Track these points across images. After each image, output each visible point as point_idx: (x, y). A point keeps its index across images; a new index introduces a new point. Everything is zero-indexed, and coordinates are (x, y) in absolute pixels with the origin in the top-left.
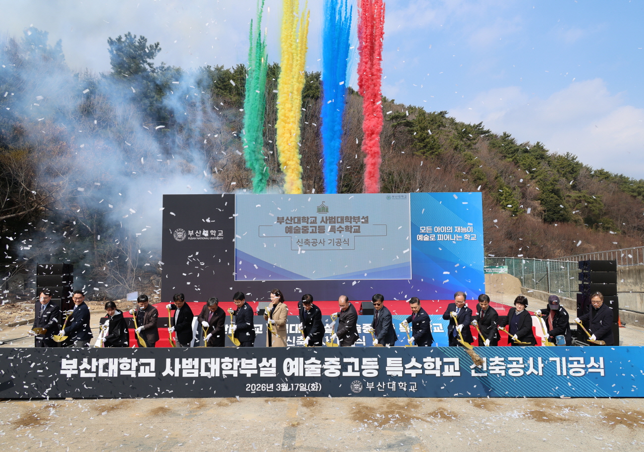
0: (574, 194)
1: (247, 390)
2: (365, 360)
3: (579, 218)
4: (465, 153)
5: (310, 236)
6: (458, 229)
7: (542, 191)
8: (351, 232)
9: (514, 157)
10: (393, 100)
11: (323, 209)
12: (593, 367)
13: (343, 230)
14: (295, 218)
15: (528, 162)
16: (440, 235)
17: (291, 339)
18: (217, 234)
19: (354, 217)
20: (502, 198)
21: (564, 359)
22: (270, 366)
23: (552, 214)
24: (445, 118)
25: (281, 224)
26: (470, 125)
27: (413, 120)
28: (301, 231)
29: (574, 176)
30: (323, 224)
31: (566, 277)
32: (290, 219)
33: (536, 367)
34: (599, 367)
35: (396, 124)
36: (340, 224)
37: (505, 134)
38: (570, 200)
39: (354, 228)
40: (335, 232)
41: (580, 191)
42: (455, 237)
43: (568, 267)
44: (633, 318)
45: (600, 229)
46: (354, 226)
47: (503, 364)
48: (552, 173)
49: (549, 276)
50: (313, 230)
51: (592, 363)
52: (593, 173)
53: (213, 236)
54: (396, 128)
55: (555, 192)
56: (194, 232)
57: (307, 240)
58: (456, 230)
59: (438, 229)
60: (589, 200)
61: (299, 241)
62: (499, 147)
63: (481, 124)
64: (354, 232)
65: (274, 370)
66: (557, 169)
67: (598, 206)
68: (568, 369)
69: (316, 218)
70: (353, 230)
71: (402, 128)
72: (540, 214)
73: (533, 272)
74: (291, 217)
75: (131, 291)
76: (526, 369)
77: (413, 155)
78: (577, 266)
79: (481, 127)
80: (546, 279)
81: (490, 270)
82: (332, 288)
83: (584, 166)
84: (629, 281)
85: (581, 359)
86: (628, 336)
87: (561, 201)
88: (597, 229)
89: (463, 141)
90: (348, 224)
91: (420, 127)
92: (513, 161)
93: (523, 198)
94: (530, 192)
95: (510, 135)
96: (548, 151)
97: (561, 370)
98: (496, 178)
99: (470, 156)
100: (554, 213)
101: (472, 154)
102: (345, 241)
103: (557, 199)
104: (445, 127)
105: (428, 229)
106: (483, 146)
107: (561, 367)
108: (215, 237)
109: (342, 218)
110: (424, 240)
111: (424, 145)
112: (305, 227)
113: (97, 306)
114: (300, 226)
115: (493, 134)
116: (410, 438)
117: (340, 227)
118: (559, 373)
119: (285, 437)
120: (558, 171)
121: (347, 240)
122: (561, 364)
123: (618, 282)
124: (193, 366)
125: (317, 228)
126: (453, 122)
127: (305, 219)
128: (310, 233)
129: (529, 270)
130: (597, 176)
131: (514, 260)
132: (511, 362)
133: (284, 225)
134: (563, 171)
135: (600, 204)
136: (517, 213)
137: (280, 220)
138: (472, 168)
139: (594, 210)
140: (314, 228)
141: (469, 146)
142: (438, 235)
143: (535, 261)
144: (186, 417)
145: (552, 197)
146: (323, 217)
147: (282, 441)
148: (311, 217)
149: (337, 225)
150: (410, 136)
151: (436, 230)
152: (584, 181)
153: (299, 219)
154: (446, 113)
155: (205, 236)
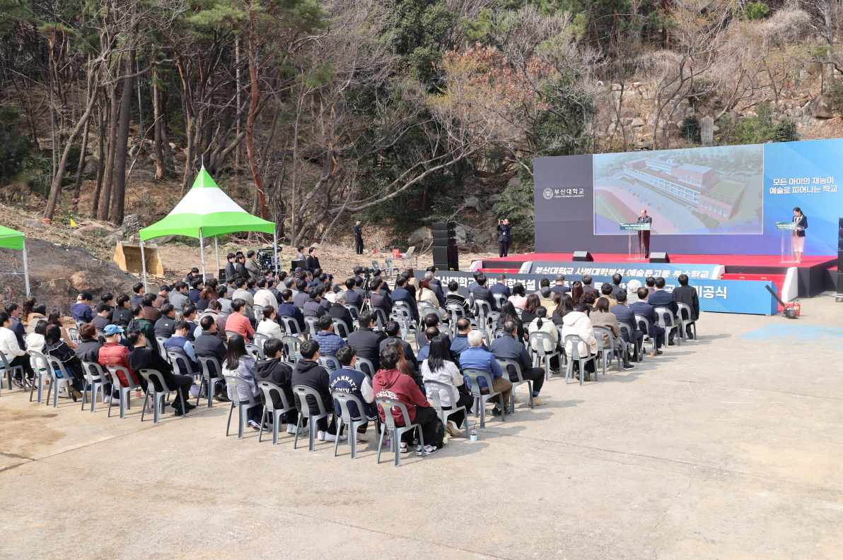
6: (817, 180)
12: (719, 293)
18: (578, 192)
34: (722, 293)
42: (812, 189)
51: (719, 290)
53: (575, 194)
56: (560, 191)
58: (814, 181)
59: (794, 181)
85: (712, 288)
105: (783, 182)
110: (778, 193)
142: (794, 188)
151: (791, 183)
155: (568, 194)
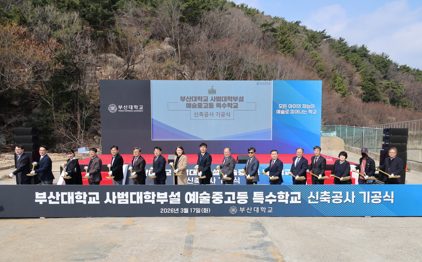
0: (385, 82)
1: (161, 212)
2: (239, 193)
3: (387, 99)
4: (312, 52)
5: (203, 110)
6: (305, 106)
7: (363, 80)
8: (231, 108)
9: (346, 56)
10: (263, 12)
11: (212, 91)
12: (387, 198)
13: (226, 106)
14: (193, 97)
15: (355, 59)
16: (293, 110)
17: (191, 179)
18: (139, 108)
19: (234, 97)
20: (336, 84)
21: (368, 193)
22: (177, 197)
23: (369, 96)
24: (299, 26)
25: (183, 101)
26: (316, 31)
27: (277, 27)
28: (197, 106)
29: (386, 70)
30: (212, 102)
31: (375, 139)
32: (189, 98)
33: (350, 198)
34: (390, 198)
35: (264, 30)
36: (224, 102)
37: (340, 39)
38: (382, 86)
39: (233, 105)
40: (220, 108)
41: (389, 80)
42: (302, 111)
43: (377, 132)
44: (415, 165)
45: (400, 106)
46: (234, 103)
47: (329, 196)
48: (371, 67)
49: (363, 138)
50: (205, 106)
51: (387, 195)
52: (399, 67)
53: (136, 109)
54: (264, 33)
55: (372, 81)
56: (123, 107)
57: (201, 113)
58: (303, 107)
59: (291, 106)
60: (394, 87)
61: (195, 114)
62: (337, 48)
63: (324, 31)
64: (233, 108)
65: (179, 200)
66: (374, 65)
67: (400, 90)
68: (371, 199)
69: (207, 97)
70: (233, 106)
71: (269, 33)
72: (361, 96)
73: (353, 135)
74: (190, 97)
75: (81, 146)
76: (344, 199)
77: (276, 53)
78: (382, 132)
79: (324, 34)
80: (362, 140)
81: (324, 134)
82: (218, 146)
83: (393, 62)
84: (415, 142)
85: (380, 193)
86: (411, 178)
87: (376, 87)
88: (398, 106)
89: (311, 43)
90: (230, 102)
91: (281, 33)
92: (345, 58)
93: (350, 84)
94: (355, 81)
95: (344, 39)
96: (369, 51)
97: (366, 200)
98: (333, 70)
99: (316, 55)
100: (370, 95)
101: (317, 53)
102: (227, 113)
103: (373, 86)
104: (299, 33)
105: (285, 106)
106: (325, 47)
107: (366, 198)
108: (137, 110)
109: (225, 98)
110: (281, 113)
111: (284, 45)
112: (200, 104)
113: (58, 157)
114: (196, 103)
115: (332, 39)
116: (267, 242)
117: (224, 104)
118: (365, 202)
119: (186, 242)
120: (375, 66)
121: (228, 113)
122: (367, 196)
123: (408, 142)
124: (125, 197)
125: (208, 105)
126: (305, 29)
127: (200, 98)
128: (204, 108)
129: (351, 134)
130: (401, 70)
131: (341, 127)
132: (335, 195)
133: (185, 102)
134: (379, 66)
135: (402, 89)
136: (346, 95)
137: (183, 99)
138: (317, 63)
139: (397, 94)
140: (206, 105)
141: (316, 47)
142: (291, 110)
143: (355, 128)
144: (121, 229)
145: (369, 84)
146: (212, 97)
147: (184, 244)
148: (204, 97)
149: (222, 103)
150: (274, 39)
151: (290, 107)
152: (392, 73)
153: (196, 98)
154: (300, 22)
155: (130, 109)
